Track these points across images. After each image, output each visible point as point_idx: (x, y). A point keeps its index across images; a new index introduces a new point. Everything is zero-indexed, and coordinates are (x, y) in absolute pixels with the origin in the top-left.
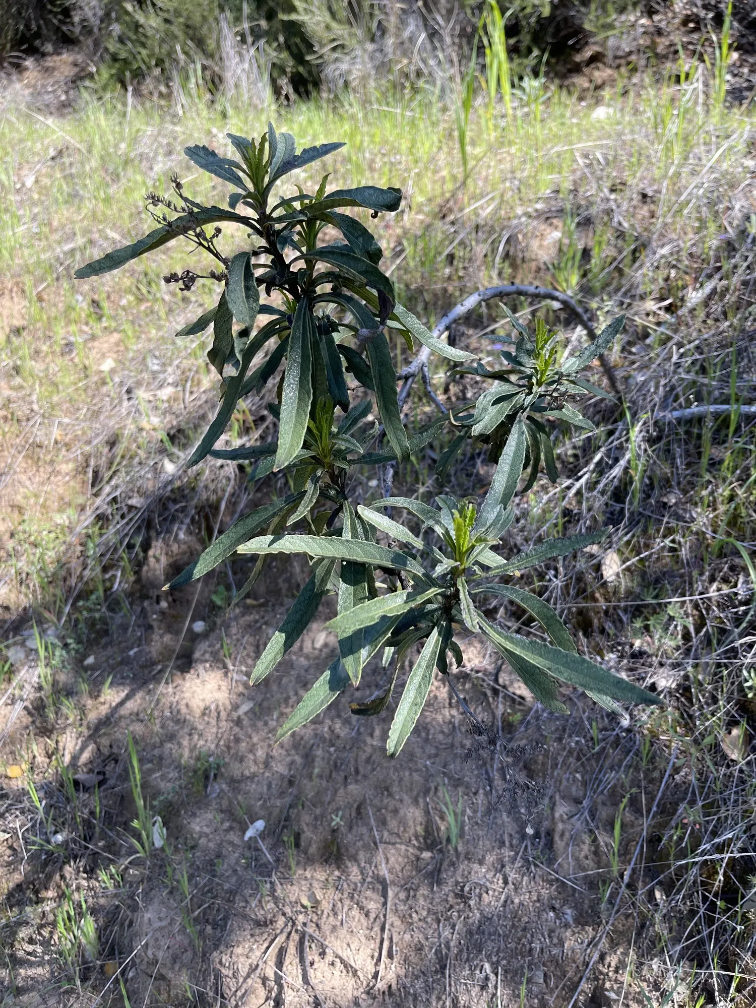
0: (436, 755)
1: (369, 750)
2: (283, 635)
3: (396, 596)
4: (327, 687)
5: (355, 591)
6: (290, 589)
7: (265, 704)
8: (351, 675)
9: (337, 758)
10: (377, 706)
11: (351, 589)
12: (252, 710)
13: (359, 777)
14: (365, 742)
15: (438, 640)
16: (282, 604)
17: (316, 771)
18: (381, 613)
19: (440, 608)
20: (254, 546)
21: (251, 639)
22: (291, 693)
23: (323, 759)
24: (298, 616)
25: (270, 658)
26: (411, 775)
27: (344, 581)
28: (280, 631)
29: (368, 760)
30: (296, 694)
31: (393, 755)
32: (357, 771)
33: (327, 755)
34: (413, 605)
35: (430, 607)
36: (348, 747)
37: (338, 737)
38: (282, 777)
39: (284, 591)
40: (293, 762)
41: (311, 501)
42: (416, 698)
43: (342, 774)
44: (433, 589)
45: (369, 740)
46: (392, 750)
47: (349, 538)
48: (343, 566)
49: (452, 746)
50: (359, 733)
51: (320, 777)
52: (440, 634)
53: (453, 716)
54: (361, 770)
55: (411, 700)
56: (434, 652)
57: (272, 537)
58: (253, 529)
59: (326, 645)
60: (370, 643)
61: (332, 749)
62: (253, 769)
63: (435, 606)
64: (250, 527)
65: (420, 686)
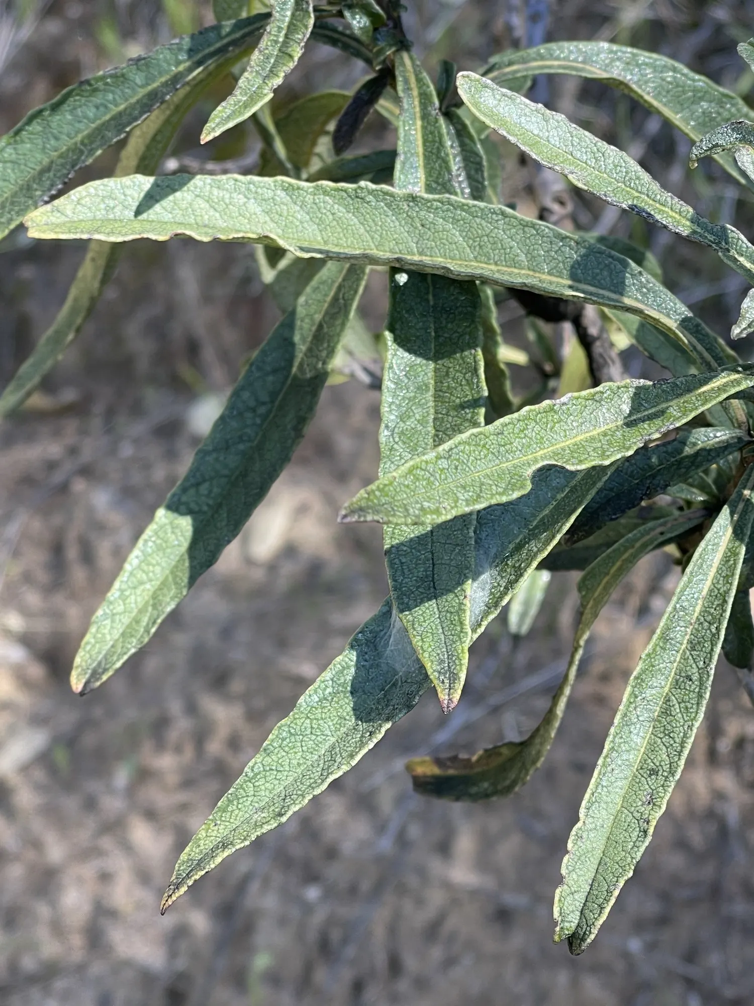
0: (663, 921)
1: (436, 898)
2: (185, 524)
3: (597, 400)
4: (347, 705)
5: (440, 377)
6: (163, 357)
7: (89, 740)
8: (431, 668)
9: (331, 921)
10: (503, 769)
11: (427, 369)
12: (44, 759)
13: (403, 985)
14: (422, 872)
15: (731, 554)
16: (137, 410)
17: (261, 962)
18: (542, 458)
19: (739, 445)
20: (84, 214)
21: (37, 525)
22: (175, 707)
23: (283, 921)
24: (233, 460)
25: (139, 598)
26: (575, 984)
27: (403, 342)
28: (175, 507)
29: (432, 931)
30: (192, 709)
31: (574, 940)
32: (395, 966)
33: (295, 912)
34: (653, 432)
35: (706, 438)
36: (365, 886)
37: (332, 853)
38: (146, 977)
39: (143, 365)
40: (180, 933)
41: (284, 53)
42: (652, 748)
43: (347, 975)
44: (723, 379)
45: (435, 865)
46: (571, 923)
47: (419, 189)
48: (395, 288)
49: (716, 892)
50: (402, 841)
51: (274, 979)
52: (738, 532)
53: (719, 796)
54: (411, 962)
55: (635, 758)
56: (717, 596)
57: (146, 182)
58: (78, 151)
59: (289, 550)
60: (499, 561)
61: (313, 893)
62: (50, 948)
63: (717, 435)
64: (65, 143)
65: (666, 712)
